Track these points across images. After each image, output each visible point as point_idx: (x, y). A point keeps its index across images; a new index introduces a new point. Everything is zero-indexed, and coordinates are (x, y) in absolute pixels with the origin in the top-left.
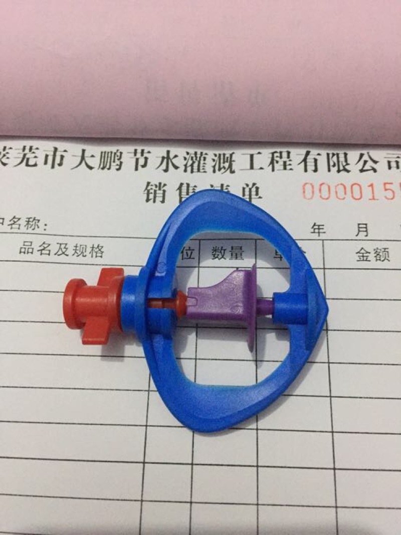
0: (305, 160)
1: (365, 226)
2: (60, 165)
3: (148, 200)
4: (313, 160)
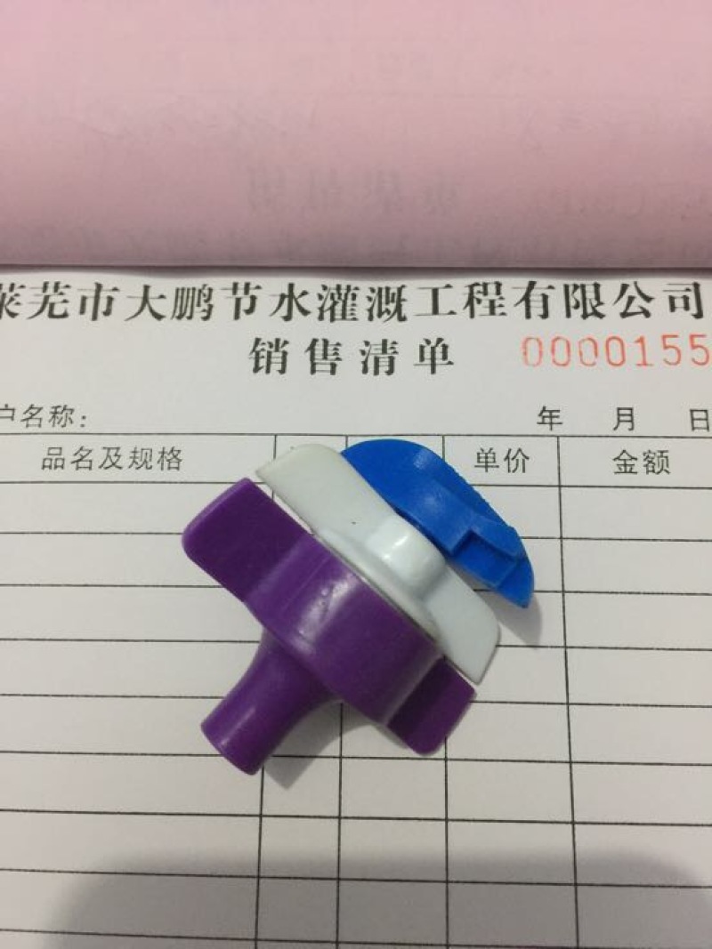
0: (526, 298)
1: (628, 412)
2: (107, 313)
3: (257, 369)
4: (541, 298)
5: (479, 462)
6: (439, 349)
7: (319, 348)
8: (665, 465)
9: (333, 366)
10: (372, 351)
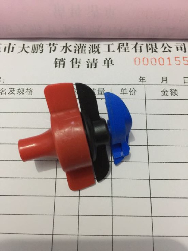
0: (135, 47)
1: (165, 78)
2: (12, 51)
3: (56, 66)
4: (139, 47)
5: (122, 92)
6: (110, 61)
7: (75, 61)
8: (176, 93)
9: (79, 66)
10: (90, 62)
